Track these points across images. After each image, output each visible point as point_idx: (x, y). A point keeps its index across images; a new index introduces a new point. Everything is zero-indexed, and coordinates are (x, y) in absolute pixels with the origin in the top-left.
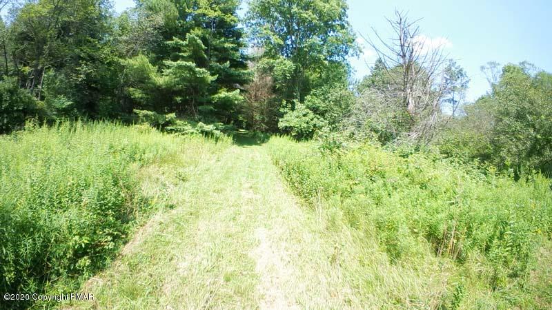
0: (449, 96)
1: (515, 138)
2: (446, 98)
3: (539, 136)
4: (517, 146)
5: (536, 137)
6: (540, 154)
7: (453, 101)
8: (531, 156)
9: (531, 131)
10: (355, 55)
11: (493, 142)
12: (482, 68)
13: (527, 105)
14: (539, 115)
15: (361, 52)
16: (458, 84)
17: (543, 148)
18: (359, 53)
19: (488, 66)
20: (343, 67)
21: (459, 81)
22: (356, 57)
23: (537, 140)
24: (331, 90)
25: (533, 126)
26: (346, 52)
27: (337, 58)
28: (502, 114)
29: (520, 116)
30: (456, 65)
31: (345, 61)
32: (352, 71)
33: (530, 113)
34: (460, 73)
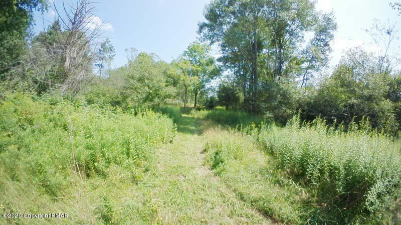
0: (99, 62)
1: (137, 92)
2: (96, 64)
3: (151, 91)
4: (137, 96)
5: (149, 92)
6: (151, 100)
7: (101, 66)
8: (146, 102)
9: (147, 88)
10: (40, 10)
11: (122, 94)
12: (126, 50)
13: (146, 74)
14: (152, 80)
15: (46, 9)
16: (107, 55)
17: (154, 97)
18: (44, 9)
19: (131, 50)
20: (27, 18)
21: (109, 54)
22: (40, 12)
23: (150, 93)
24: (9, 37)
25: (148, 86)
26: (35, 5)
27: (26, 7)
28: (129, 77)
29: (141, 80)
30: (110, 43)
31: (30, 13)
32: (33, 23)
33: (148, 79)
34: (111, 49)
